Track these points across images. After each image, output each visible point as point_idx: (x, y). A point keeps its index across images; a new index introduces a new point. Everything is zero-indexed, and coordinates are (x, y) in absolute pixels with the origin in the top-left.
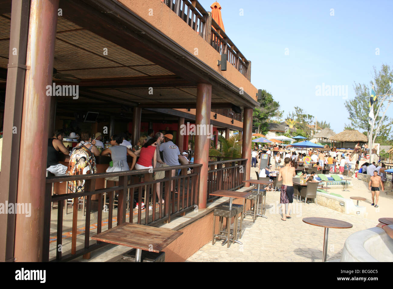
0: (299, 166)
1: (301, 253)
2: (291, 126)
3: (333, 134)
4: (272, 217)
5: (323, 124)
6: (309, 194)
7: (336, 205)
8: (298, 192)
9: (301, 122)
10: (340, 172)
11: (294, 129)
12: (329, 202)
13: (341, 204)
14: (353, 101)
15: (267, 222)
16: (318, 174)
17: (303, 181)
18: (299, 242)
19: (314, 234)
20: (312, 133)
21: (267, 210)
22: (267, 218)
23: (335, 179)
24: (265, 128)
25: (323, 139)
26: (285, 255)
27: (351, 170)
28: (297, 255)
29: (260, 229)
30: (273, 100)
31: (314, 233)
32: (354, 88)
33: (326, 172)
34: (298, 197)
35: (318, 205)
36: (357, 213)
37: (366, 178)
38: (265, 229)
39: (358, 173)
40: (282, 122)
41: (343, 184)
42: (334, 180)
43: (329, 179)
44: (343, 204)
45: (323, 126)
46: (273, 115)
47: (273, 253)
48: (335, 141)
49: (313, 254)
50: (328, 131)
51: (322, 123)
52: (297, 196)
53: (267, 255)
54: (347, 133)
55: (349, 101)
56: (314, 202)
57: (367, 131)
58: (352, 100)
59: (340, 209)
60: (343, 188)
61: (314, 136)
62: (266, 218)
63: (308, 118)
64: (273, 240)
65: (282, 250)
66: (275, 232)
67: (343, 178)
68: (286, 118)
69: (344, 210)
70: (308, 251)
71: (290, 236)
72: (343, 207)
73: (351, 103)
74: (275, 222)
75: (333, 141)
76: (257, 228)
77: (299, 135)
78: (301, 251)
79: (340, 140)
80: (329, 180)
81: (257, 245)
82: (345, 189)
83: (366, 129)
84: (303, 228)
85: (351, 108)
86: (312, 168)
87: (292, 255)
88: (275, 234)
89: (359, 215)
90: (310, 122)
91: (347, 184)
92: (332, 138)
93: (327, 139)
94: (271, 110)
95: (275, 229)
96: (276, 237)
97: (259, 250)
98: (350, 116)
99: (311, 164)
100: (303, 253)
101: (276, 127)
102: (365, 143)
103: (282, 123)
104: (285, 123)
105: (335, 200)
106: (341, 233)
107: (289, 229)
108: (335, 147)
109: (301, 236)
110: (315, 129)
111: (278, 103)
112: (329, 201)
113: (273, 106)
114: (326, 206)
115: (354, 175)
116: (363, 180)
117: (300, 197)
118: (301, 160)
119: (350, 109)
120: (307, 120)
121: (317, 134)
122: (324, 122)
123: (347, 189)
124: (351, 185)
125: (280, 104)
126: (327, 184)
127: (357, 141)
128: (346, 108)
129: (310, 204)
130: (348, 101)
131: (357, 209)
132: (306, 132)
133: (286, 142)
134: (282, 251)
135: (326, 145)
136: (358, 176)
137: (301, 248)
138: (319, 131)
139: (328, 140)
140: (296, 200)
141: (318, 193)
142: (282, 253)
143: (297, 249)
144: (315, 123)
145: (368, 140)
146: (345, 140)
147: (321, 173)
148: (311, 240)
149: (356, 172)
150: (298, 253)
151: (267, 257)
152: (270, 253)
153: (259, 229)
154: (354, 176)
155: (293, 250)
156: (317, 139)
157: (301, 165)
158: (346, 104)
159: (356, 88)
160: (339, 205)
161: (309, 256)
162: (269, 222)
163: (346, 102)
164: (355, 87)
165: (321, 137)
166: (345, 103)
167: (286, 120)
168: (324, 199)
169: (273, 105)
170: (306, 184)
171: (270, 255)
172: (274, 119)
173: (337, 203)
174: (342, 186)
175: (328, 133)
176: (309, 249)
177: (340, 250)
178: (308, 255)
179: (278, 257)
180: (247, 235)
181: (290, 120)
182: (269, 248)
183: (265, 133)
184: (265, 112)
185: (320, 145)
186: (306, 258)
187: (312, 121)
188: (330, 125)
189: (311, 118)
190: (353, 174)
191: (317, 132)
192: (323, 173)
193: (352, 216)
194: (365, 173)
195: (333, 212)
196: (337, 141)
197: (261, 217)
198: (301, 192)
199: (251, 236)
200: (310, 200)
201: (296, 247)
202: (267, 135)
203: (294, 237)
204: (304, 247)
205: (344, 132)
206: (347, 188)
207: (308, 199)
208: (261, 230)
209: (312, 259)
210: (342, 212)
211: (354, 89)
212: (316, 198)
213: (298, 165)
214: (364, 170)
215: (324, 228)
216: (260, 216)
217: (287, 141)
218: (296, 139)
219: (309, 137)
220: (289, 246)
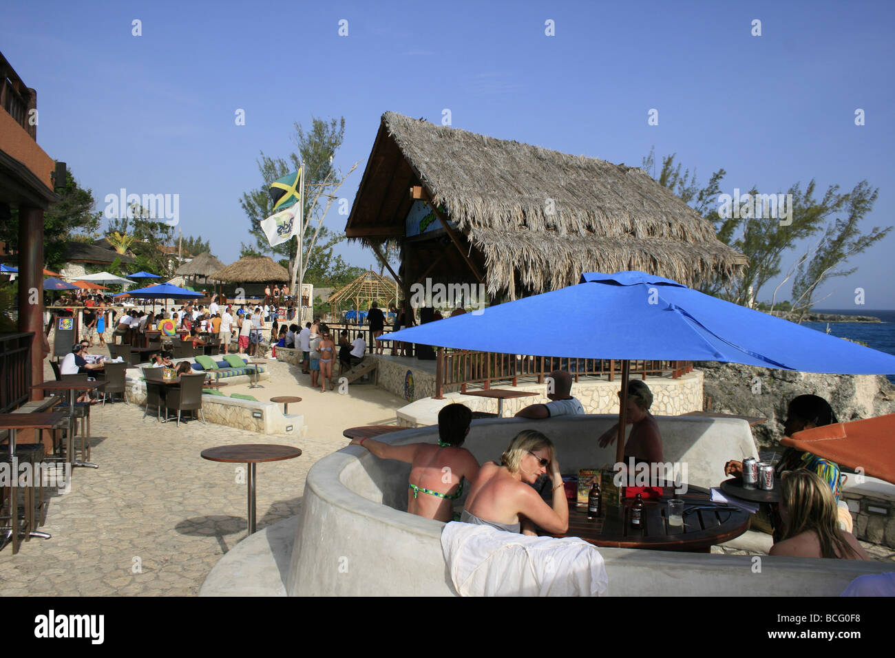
0: (151, 340)
1: (191, 529)
2: (121, 250)
3: (219, 267)
4: (109, 463)
5: (194, 244)
6: (185, 402)
7: (244, 418)
8: (160, 399)
9: (146, 241)
10: (241, 349)
11: (128, 255)
12: (231, 414)
13: (255, 415)
14: (259, 194)
15: (99, 476)
16: (197, 357)
17: (169, 375)
18: (182, 508)
19: (211, 484)
20: (170, 265)
21: (92, 449)
22: (97, 468)
23: (232, 364)
24: (57, 256)
25: (197, 277)
26: (158, 540)
27: (263, 343)
28: (184, 536)
29: (86, 496)
30: (75, 185)
31: (211, 482)
32: (260, 167)
33: (212, 351)
34: (161, 410)
35: (206, 423)
36: (288, 429)
37: (293, 357)
38: (100, 493)
39: (276, 347)
40: (98, 239)
41: (250, 372)
42: (231, 366)
43: (221, 365)
44: (259, 415)
45: (195, 249)
46: (78, 223)
47: (131, 541)
48: (223, 283)
49: (218, 526)
50: (207, 260)
51: (191, 242)
52: (157, 410)
53: (117, 548)
54: (248, 264)
55: (250, 195)
56: (197, 419)
57: (288, 258)
58: (257, 192)
59: (253, 427)
60: (251, 383)
61: (176, 272)
62: (94, 467)
63: (159, 230)
64: (123, 515)
65: (150, 530)
66: (125, 494)
67: (249, 361)
68: (108, 231)
69: (262, 428)
70: (206, 521)
71: (159, 498)
72: (260, 420)
73: (255, 199)
74: (118, 473)
75: (218, 282)
76: (78, 494)
77: (142, 269)
78: (191, 526)
79: (233, 278)
80: (220, 367)
81: (88, 532)
82: (253, 384)
83: (287, 254)
84: (186, 476)
85: (256, 210)
86: (180, 345)
87: (174, 537)
88: (124, 500)
89: (291, 432)
90: (166, 240)
91: (258, 372)
92: (216, 276)
93: (206, 278)
94: (73, 210)
95: (122, 489)
96: (129, 506)
97: (94, 542)
98: (254, 227)
99: (178, 336)
100: (197, 529)
101: (85, 253)
102: (285, 283)
103: (99, 243)
104: (106, 241)
105: (242, 407)
106: (264, 473)
107: (154, 482)
108: (224, 295)
109: (184, 493)
110: (178, 256)
111: (90, 192)
112: (229, 411)
113: (75, 201)
114: (224, 423)
115: (270, 352)
116: (289, 362)
117: (165, 412)
118: (154, 327)
119: (254, 211)
120: (159, 235)
121: (184, 266)
122: (195, 239)
123: (259, 383)
124: (267, 373)
125: (93, 195)
126: (218, 377)
127: (270, 279)
128: (244, 210)
129: (189, 422)
130: (248, 194)
131: (287, 421)
132: (158, 263)
133: (113, 287)
134: (149, 534)
135: (204, 290)
136: (279, 353)
137: (189, 518)
138: (188, 260)
139: (209, 279)
140: (156, 418)
141: (205, 397)
142: (150, 538)
143: (181, 523)
144: (177, 243)
145: (291, 277)
146: (244, 279)
147: (201, 355)
148: (207, 499)
149: (273, 346)
150: (186, 530)
151: (118, 553)
152: (122, 543)
153: (84, 495)
154: (269, 354)
155: (174, 527)
156: (184, 278)
157: (154, 338)
158: (244, 202)
159: (265, 168)
160: (252, 417)
161: (213, 531)
162: (105, 475)
163: (245, 195)
164: (262, 164)
165: (191, 273)
166: (243, 198)
167: (106, 234)
168: (218, 409)
169: (76, 199)
170: (178, 380)
171: (125, 547)
172: (77, 233)
173: (248, 413)
174: (246, 377)
175: (208, 264)
176: (206, 517)
177: (268, 507)
178: (207, 530)
179: (145, 548)
180: (58, 515)
181: (117, 234)
182: (118, 532)
183: (58, 266)
184: (56, 216)
185: (191, 291)
186: (205, 537)
187: (169, 238)
188: (210, 246)
189: (167, 229)
190: (267, 350)
191: (184, 263)
192: (205, 354)
193: (279, 437)
194: (292, 346)
195: (239, 433)
196: (227, 281)
197: (83, 466)
198: (167, 398)
199: (67, 515)
200: (190, 415)
201: (179, 519)
202: (63, 271)
203: (169, 499)
204: (195, 516)
205: (243, 260)
206: (258, 381)
207: (183, 413)
208: (88, 496)
209: (216, 536)
210: (260, 432)
211: (261, 169)
212: (200, 408)
213: (148, 339)
214: (288, 341)
215: (247, 464)
216: (81, 465)
217: (114, 285)
218: (134, 279)
219: (165, 274)
220: (162, 520)
